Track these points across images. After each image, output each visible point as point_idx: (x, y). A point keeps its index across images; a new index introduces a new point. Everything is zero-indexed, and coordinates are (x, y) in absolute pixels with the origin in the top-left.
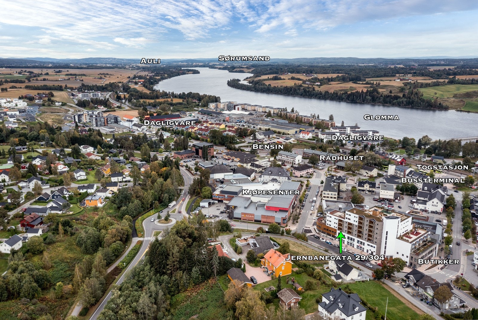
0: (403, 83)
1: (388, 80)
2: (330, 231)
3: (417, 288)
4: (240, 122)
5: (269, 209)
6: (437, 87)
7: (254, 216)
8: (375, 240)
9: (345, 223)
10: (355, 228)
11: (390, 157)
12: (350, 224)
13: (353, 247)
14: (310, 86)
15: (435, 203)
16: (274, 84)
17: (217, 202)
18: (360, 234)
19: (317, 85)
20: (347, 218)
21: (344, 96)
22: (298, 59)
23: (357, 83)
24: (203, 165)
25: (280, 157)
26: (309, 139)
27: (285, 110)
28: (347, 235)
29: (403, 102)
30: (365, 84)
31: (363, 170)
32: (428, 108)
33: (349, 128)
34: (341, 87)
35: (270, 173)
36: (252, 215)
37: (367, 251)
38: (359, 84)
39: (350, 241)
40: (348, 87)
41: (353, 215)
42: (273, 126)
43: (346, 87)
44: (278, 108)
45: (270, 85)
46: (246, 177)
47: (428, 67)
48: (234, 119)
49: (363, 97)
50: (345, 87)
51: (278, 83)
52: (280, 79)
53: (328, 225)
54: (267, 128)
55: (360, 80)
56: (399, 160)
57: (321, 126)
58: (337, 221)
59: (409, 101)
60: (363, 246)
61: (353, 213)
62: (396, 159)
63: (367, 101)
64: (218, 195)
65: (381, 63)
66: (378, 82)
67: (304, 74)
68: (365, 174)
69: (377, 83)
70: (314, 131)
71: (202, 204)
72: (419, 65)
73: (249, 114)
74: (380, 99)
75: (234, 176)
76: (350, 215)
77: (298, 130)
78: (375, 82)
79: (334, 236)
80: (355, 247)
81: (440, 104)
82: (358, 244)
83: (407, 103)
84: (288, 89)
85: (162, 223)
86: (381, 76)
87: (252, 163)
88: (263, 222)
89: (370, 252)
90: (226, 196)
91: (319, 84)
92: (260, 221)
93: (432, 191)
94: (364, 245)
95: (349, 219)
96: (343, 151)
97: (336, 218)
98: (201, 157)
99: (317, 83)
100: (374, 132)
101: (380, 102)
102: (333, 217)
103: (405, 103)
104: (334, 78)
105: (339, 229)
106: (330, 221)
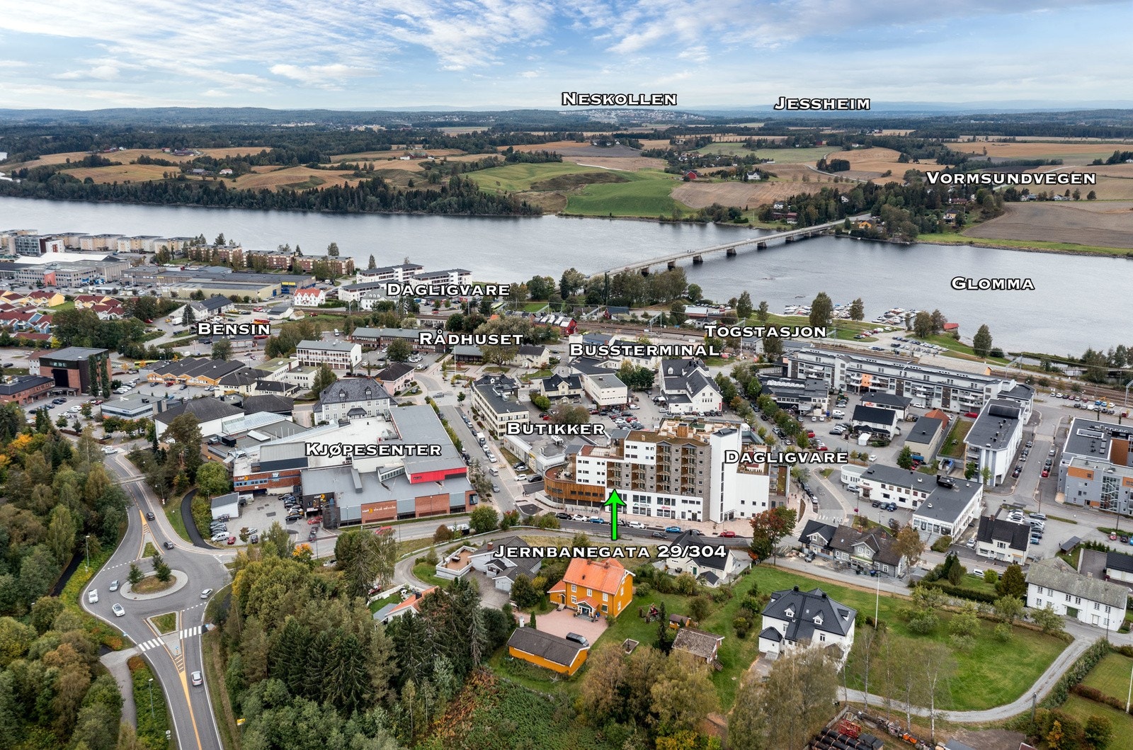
0: (421, 165)
1: (385, 159)
2: (588, 494)
3: (831, 553)
4: (92, 284)
5: (420, 479)
6: (492, 171)
7: (395, 504)
8: (698, 488)
9: (624, 467)
10: (651, 473)
11: (544, 320)
12: (635, 466)
13: (649, 515)
14: (207, 179)
15: (708, 396)
16: (100, 176)
17: (251, 495)
18: (662, 483)
19: (227, 176)
20: (628, 456)
21: (312, 198)
22: (111, 110)
23: (320, 168)
24: (120, 411)
25: (304, 356)
26: (320, 306)
27: (201, 240)
28: (630, 494)
29: (450, 204)
30: (337, 169)
31: (519, 356)
32: (504, 214)
33: (400, 270)
34: (289, 178)
35: (342, 395)
36: (390, 505)
37: (683, 516)
38: (324, 168)
39: (639, 504)
40: (305, 177)
41: (641, 445)
42: (206, 285)
43: (302, 178)
44: (180, 239)
45: (89, 180)
46: (281, 418)
47: (439, 129)
48: (73, 278)
49: (359, 197)
50: (298, 178)
51: (107, 174)
52: (107, 163)
53: (582, 483)
54: (195, 290)
55: (319, 160)
56: (566, 324)
57: (326, 271)
58: (604, 469)
59: (463, 202)
60: (672, 508)
61: (641, 441)
62: (557, 322)
63: (371, 207)
64: (250, 477)
65: (328, 120)
66: (368, 163)
67: (167, 150)
68: (527, 363)
69: (365, 165)
70: (314, 285)
71: (217, 512)
72: (413, 125)
73: (106, 260)
74: (398, 200)
75: (249, 422)
76: (635, 447)
77: (278, 287)
78: (361, 165)
79: (597, 504)
80: (654, 513)
81: (525, 204)
82: (660, 507)
83: (459, 206)
84: (157, 187)
85: (149, 591)
86: (360, 151)
87: (259, 382)
88: (421, 515)
89: (689, 516)
90: (275, 475)
91: (230, 172)
92: (413, 515)
93: (684, 374)
94: (674, 504)
95: (635, 457)
96: (422, 322)
97: (601, 460)
98: (77, 390)
99: (225, 172)
100: (462, 273)
101: (400, 208)
102: (593, 461)
103: (456, 206)
104: (254, 157)
105: (610, 484)
106: (587, 472)
